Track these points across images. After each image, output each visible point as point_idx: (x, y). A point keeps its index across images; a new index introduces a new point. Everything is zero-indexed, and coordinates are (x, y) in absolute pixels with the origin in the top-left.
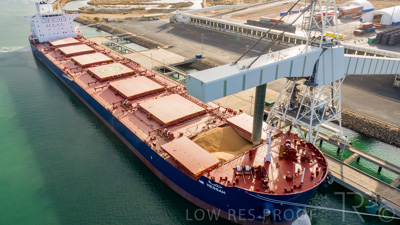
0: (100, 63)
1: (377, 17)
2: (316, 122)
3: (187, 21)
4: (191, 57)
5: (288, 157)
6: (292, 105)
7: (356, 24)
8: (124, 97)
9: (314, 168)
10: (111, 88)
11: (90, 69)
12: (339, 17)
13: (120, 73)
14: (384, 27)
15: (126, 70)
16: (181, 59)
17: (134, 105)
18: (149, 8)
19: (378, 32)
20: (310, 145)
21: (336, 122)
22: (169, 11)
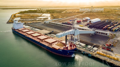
0: (33, 33)
1: (90, 21)
2: (75, 41)
3: (48, 23)
4: (51, 31)
5: (71, 46)
6: (71, 39)
7: (86, 23)
8: (41, 39)
9: (75, 47)
10: (37, 38)
11: (32, 35)
12: (83, 21)
13: (38, 35)
14: (91, 24)
15: (39, 35)
16: (49, 32)
17: (43, 41)
18: (37, 20)
19: (90, 25)
20: (74, 44)
21: (79, 42)
22: (43, 20)
